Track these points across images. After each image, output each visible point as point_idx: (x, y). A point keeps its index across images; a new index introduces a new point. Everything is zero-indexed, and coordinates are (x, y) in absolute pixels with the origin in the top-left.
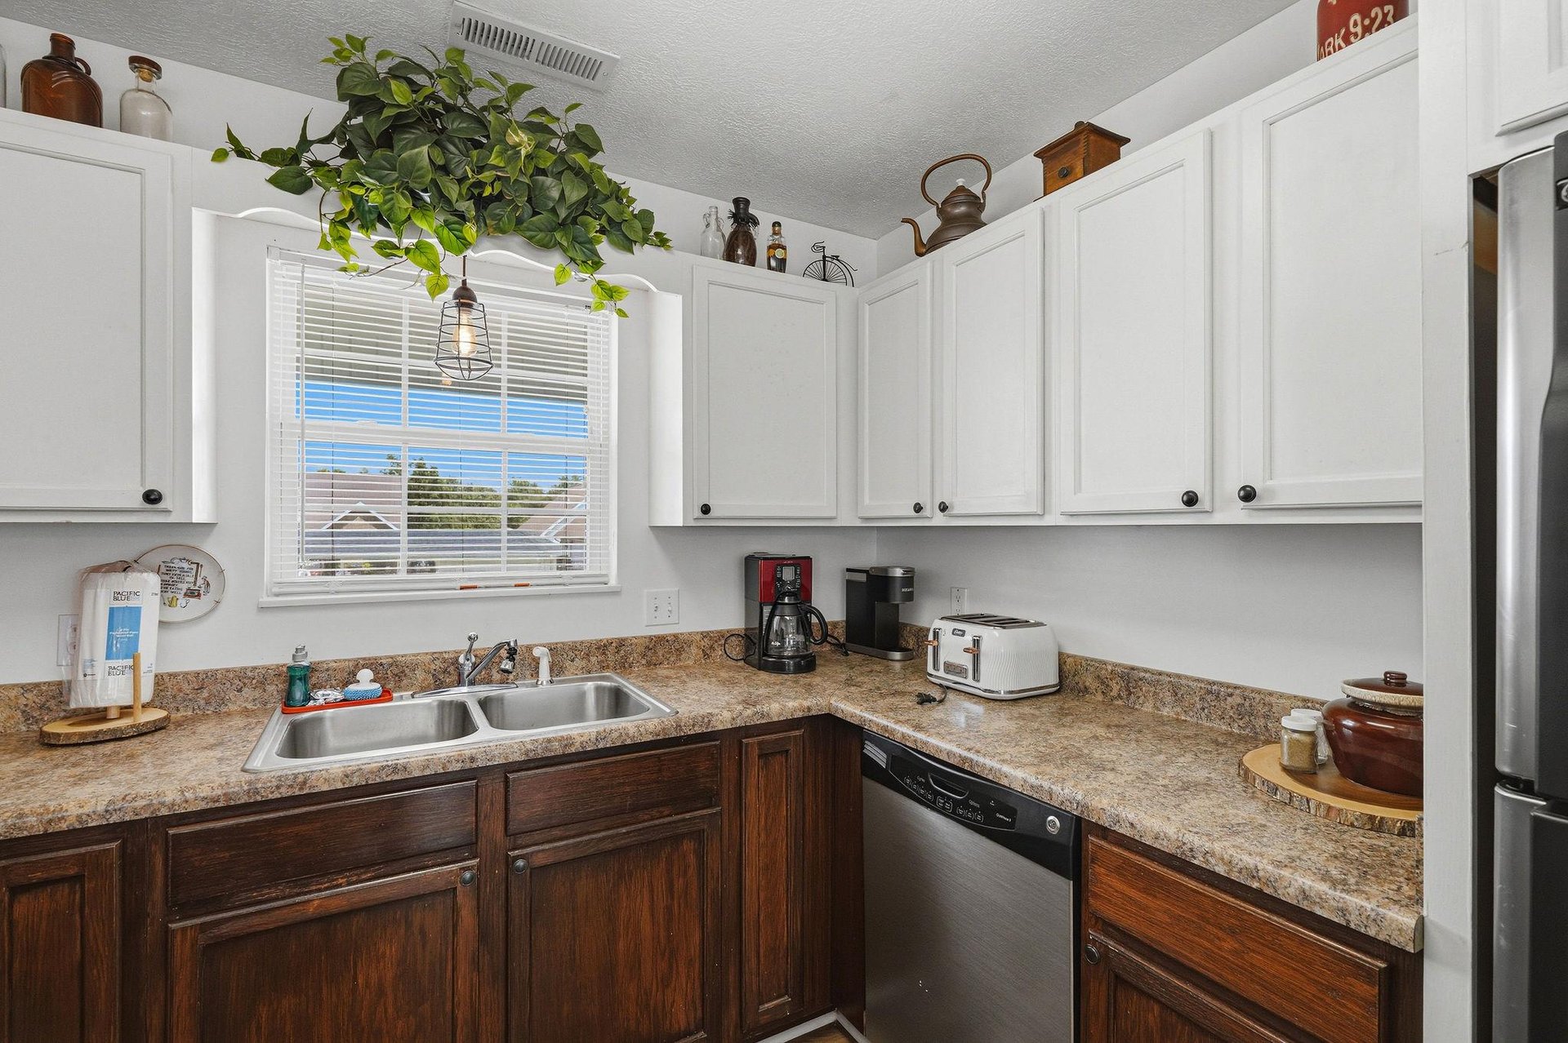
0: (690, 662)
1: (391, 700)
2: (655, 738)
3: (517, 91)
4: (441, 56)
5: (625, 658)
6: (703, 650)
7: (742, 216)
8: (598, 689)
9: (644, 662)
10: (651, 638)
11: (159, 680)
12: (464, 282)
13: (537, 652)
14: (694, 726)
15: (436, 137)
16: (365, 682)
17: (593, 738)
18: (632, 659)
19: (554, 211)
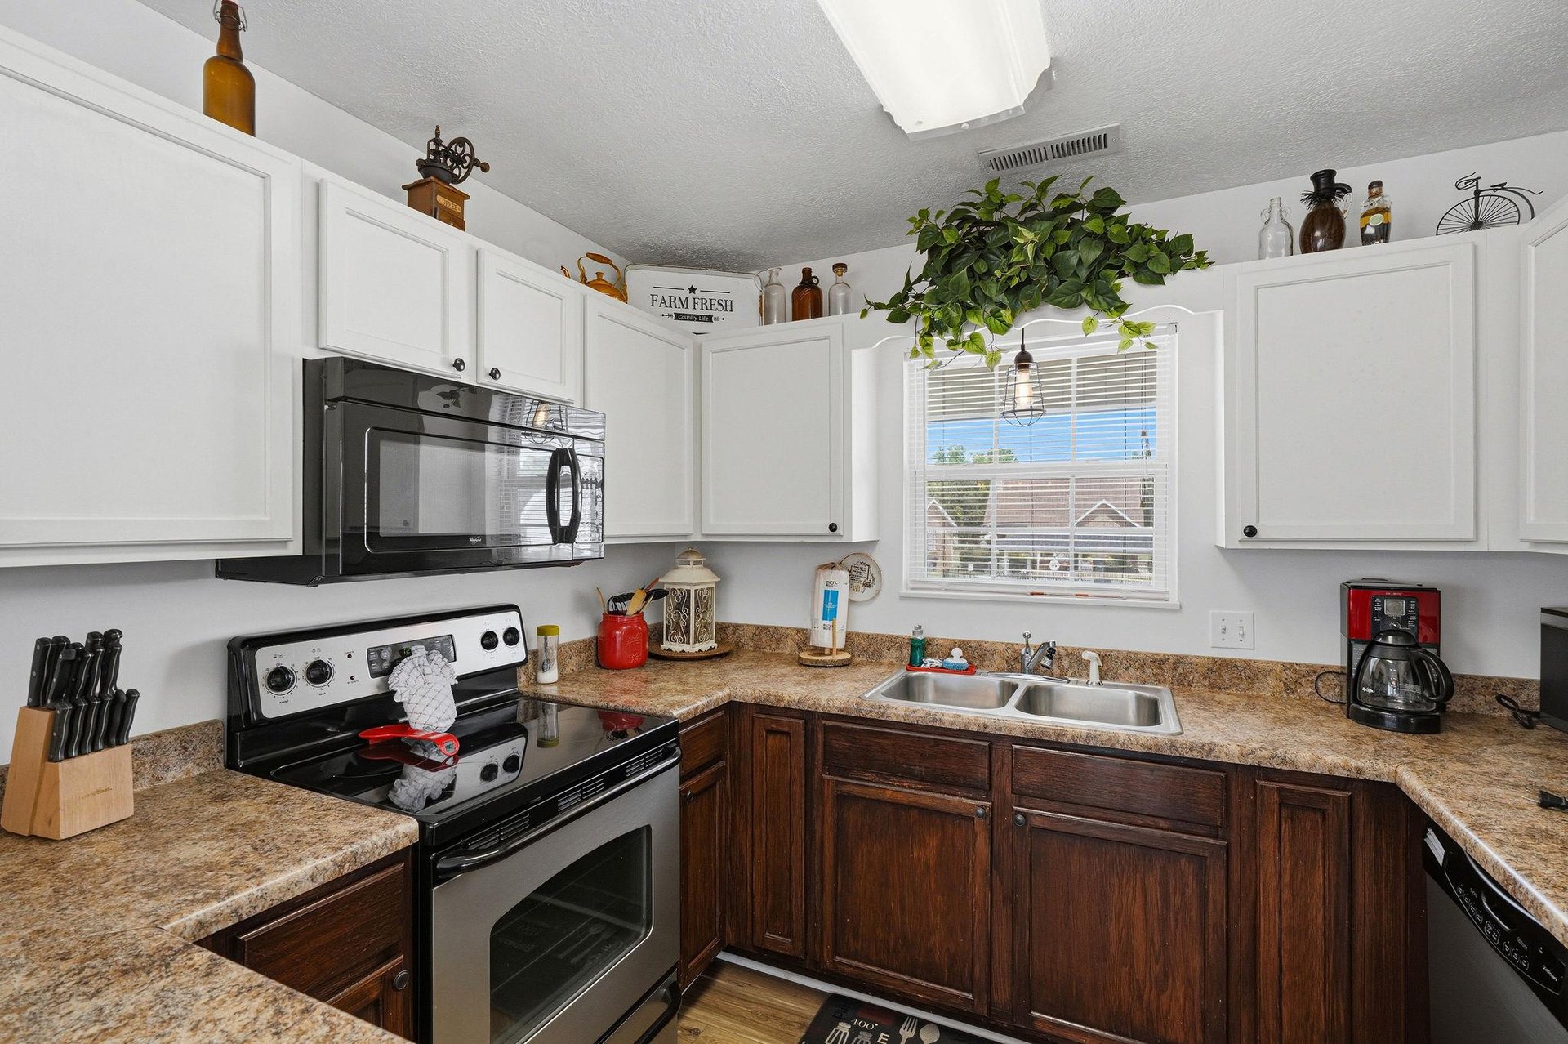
0: (1267, 694)
1: (973, 673)
2: (1146, 750)
3: (1043, 188)
4: (983, 192)
5: (1184, 675)
6: (1285, 684)
7: (1326, 188)
8: (1139, 698)
9: (1206, 683)
10: (1215, 661)
11: (849, 636)
12: (1023, 347)
13: (1086, 656)
14: (1191, 750)
15: (979, 252)
16: (957, 658)
17: (1084, 735)
18: (1191, 678)
19: (1075, 274)
